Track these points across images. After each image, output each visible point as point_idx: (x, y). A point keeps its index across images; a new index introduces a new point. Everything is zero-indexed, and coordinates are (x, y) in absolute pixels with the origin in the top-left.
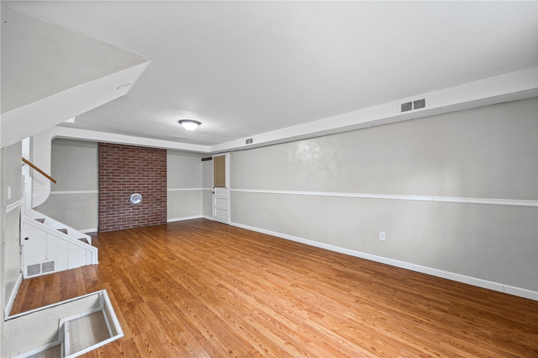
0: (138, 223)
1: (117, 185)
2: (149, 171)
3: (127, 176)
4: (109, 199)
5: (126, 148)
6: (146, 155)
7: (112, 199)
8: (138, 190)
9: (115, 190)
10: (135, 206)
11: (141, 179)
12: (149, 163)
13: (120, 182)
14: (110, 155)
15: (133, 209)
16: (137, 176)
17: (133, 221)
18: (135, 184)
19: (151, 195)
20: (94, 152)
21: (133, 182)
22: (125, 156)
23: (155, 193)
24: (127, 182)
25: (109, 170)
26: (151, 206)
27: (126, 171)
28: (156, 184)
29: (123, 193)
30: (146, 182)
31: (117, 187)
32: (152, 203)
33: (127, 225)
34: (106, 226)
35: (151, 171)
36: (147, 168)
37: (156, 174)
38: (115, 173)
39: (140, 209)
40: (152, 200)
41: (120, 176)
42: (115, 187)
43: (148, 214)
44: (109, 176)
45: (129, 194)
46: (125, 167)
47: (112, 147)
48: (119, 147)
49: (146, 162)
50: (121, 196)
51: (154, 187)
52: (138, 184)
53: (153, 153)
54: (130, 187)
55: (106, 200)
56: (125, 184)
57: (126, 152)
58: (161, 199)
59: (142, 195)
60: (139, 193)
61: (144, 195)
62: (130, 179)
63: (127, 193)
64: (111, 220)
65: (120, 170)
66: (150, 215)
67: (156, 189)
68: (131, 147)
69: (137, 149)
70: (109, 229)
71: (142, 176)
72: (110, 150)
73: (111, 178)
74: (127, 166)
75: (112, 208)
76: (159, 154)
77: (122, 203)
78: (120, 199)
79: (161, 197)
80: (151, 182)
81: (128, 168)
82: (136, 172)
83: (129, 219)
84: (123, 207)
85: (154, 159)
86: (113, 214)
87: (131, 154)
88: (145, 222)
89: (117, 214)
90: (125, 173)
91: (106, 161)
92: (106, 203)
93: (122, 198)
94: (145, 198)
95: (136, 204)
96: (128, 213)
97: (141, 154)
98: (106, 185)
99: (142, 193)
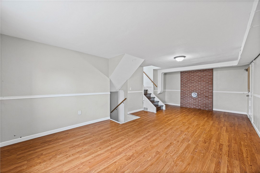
0: (195, 106)
1: (187, 88)
2: (201, 81)
3: (191, 84)
4: (184, 94)
5: (190, 72)
6: (200, 74)
7: (185, 94)
8: (195, 91)
9: (186, 90)
10: (194, 98)
11: (197, 85)
12: (201, 78)
13: (188, 87)
14: (184, 76)
15: (193, 100)
16: (195, 84)
17: (193, 105)
18: (194, 88)
19: (202, 94)
20: (179, 76)
21: (193, 87)
22: (190, 76)
23: (205, 93)
24: (191, 87)
25: (184, 82)
26: (202, 99)
27: (190, 82)
28: (205, 88)
29: (189, 92)
30: (200, 87)
31: (187, 89)
32: (203, 98)
33: (190, 106)
34: (183, 105)
35: (203, 81)
36: (200, 80)
37: (205, 83)
38: (186, 83)
39: (196, 100)
40: (203, 97)
41: (188, 84)
42: (186, 89)
43: (201, 103)
44: (184, 84)
45: (191, 92)
46: (190, 81)
47: (185, 72)
48: (188, 72)
49: (200, 77)
50: (188, 93)
51: (204, 90)
52: (196, 88)
53: (203, 72)
54: (192, 89)
55: (183, 94)
56: (190, 88)
57: (191, 74)
58: (208, 97)
59: (198, 93)
60: (196, 92)
61: (199, 93)
62: (192, 86)
63: (190, 92)
64: (184, 102)
65: (188, 82)
66: (202, 104)
67: (205, 91)
68: (193, 71)
69: (195, 71)
70: (183, 106)
71: (198, 84)
72: (184, 74)
73: (184, 85)
74: (190, 80)
75: (185, 98)
76: (207, 72)
77: (188, 96)
78: (188, 94)
79: (208, 95)
80: (203, 87)
81: (191, 80)
82: (195, 82)
83: (192, 104)
84: (189, 98)
85: (205, 75)
86: (185, 100)
87: (192, 74)
88: (199, 107)
89: (187, 100)
90: (190, 83)
91: (183, 79)
92: (183, 95)
93: (189, 94)
94: (199, 95)
95: (195, 97)
96: (191, 101)
97: (197, 73)
98: (183, 88)
99: (198, 92)
